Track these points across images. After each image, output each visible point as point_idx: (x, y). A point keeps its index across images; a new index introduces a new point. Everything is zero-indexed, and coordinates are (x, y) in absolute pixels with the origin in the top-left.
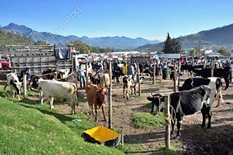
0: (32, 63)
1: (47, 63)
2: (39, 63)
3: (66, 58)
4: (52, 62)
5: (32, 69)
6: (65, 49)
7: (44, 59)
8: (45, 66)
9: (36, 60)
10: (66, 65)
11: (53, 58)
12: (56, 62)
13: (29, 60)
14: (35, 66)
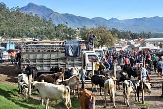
0: (42, 60)
1: (57, 60)
2: (49, 60)
3: (75, 55)
4: (61, 59)
5: (41, 66)
6: (75, 46)
7: (53, 56)
8: (54, 63)
9: (46, 56)
10: (76, 62)
11: (63, 55)
12: (65, 59)
13: (39, 56)
14: (45, 63)
